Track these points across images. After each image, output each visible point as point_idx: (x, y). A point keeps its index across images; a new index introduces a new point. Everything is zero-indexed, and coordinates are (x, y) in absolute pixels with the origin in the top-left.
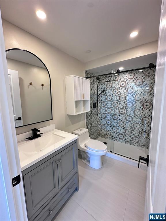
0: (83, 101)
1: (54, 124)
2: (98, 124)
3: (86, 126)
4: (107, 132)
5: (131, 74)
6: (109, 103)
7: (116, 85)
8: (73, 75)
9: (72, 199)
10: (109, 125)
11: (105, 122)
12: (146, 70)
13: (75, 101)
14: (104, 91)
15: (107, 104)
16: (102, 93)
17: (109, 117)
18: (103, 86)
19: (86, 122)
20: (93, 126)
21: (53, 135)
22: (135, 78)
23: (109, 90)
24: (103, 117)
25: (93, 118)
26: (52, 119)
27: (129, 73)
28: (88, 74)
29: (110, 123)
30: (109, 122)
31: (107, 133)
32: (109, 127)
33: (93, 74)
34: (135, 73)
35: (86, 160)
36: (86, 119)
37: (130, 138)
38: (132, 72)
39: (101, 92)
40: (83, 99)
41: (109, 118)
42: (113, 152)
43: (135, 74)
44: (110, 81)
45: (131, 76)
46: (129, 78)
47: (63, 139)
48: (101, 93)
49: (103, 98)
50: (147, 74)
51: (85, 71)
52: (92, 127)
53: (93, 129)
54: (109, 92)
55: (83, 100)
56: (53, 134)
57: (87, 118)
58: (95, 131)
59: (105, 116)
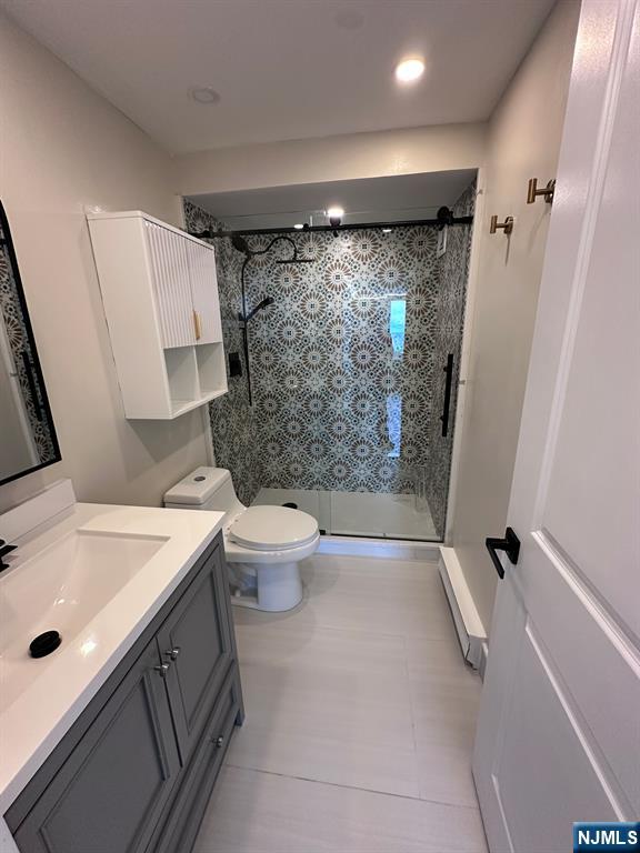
0: (196, 346)
1: (70, 481)
2: (254, 438)
3: (213, 458)
4: (291, 463)
5: (365, 240)
6: (290, 351)
7: (311, 277)
8: (139, 213)
9: (228, 766)
10: (294, 436)
11: (278, 428)
12: (412, 231)
13: (165, 350)
14: (267, 302)
15: (284, 358)
16: (260, 312)
17: (293, 405)
18: (261, 281)
19: (211, 439)
20: (236, 450)
21: (82, 537)
22: (376, 256)
23: (288, 300)
24: (271, 410)
25: (234, 418)
26: (58, 458)
27: (355, 234)
28: (197, 216)
29: (299, 427)
30: (294, 428)
31: (291, 469)
32: (295, 443)
33: (215, 220)
34: (377, 236)
35: (238, 594)
36: (209, 428)
37: (369, 472)
38: (369, 231)
39: (258, 308)
40: (198, 338)
41: (293, 412)
42: (328, 531)
43: (379, 241)
44: (294, 260)
45: (364, 246)
46: (359, 257)
47: (160, 546)
48: (255, 311)
49: (262, 332)
50: (415, 247)
51: (185, 198)
52: (236, 455)
53: (238, 462)
54: (288, 307)
55: (200, 343)
56: (80, 532)
57: (212, 422)
58: (246, 468)
59: (279, 406)
